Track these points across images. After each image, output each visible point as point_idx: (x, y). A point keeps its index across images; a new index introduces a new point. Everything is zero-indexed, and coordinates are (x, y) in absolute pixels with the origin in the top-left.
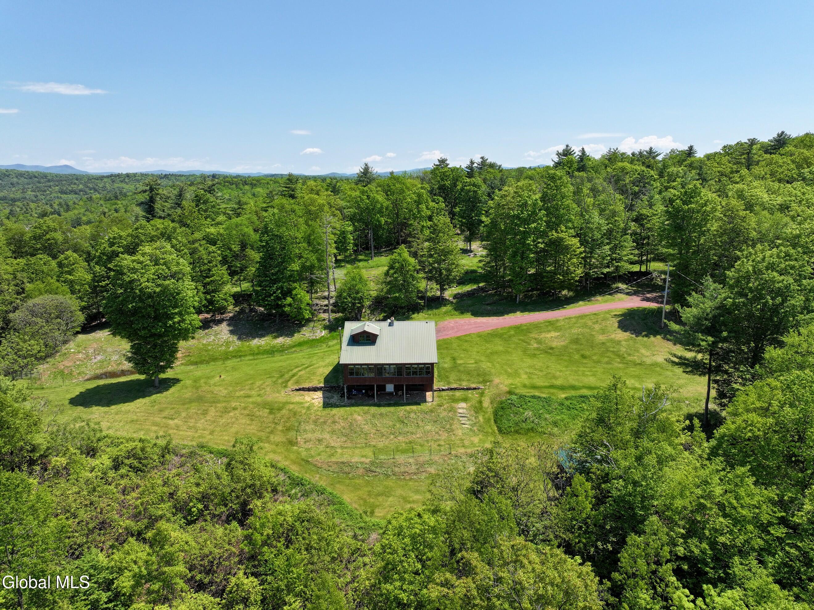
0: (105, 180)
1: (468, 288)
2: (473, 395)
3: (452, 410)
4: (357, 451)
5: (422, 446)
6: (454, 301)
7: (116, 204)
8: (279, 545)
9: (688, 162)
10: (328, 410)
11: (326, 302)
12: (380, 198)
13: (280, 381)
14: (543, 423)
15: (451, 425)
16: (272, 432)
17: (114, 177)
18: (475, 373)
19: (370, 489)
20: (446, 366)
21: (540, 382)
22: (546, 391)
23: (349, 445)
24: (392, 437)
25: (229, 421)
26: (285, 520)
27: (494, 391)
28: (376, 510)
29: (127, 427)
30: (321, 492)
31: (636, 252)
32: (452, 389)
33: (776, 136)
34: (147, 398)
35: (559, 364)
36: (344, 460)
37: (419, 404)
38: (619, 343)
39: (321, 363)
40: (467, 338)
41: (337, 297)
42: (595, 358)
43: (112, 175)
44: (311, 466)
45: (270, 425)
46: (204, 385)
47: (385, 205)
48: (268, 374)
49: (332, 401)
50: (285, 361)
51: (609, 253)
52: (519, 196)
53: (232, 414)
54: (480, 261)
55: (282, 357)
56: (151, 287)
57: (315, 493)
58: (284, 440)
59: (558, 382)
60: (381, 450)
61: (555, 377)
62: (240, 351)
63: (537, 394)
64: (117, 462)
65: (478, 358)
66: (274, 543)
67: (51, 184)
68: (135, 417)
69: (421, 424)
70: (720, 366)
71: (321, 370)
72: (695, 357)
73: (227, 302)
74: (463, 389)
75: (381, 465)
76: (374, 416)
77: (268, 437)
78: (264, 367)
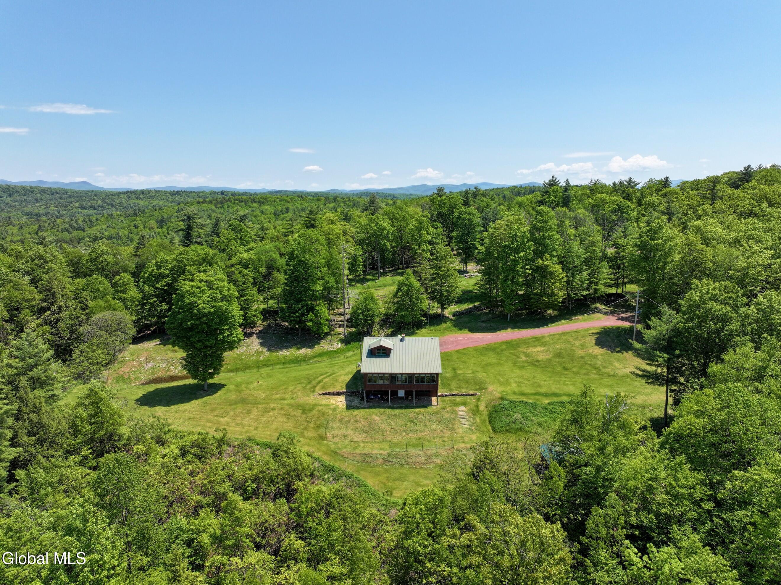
0: (122, 196)
1: (465, 307)
2: (472, 400)
3: (454, 412)
4: (376, 445)
5: (429, 441)
6: (453, 318)
7: (135, 220)
8: (320, 516)
9: (663, 192)
10: (351, 411)
11: (342, 318)
12: (386, 224)
13: (309, 387)
14: (530, 424)
15: (453, 425)
16: (305, 429)
17: (130, 194)
18: (473, 382)
19: (388, 475)
20: (448, 375)
21: (527, 390)
22: (532, 397)
23: (370, 440)
24: (404, 434)
25: (269, 419)
26: (324, 496)
27: (488, 397)
28: (394, 492)
29: (186, 423)
30: (349, 477)
31: (612, 276)
32: (453, 395)
33: (742, 169)
34: (200, 400)
35: (544, 374)
36: (366, 452)
37: (426, 407)
38: (595, 357)
39: (342, 372)
40: (465, 352)
41: (351, 314)
42: (574, 370)
43: (128, 192)
44: (339, 457)
45: (303, 423)
46: (244, 389)
47: (391, 231)
48: (298, 380)
49: (353, 404)
50: (311, 370)
51: (588, 277)
52: (510, 228)
53: (271, 414)
54: (476, 284)
55: (307, 367)
56: (207, 309)
57: (344, 477)
58: (316, 435)
59: (543, 390)
60: (396, 445)
61: (540, 386)
62: (269, 360)
63: (525, 400)
64: (184, 450)
65: (475, 368)
66: (316, 514)
67: (73, 200)
68: (192, 416)
69: (427, 423)
70: (676, 378)
71: (342, 378)
72: (656, 370)
73: (257, 318)
74: (463, 395)
75: (396, 456)
76: (389, 417)
77: (302, 433)
78: (294, 374)
